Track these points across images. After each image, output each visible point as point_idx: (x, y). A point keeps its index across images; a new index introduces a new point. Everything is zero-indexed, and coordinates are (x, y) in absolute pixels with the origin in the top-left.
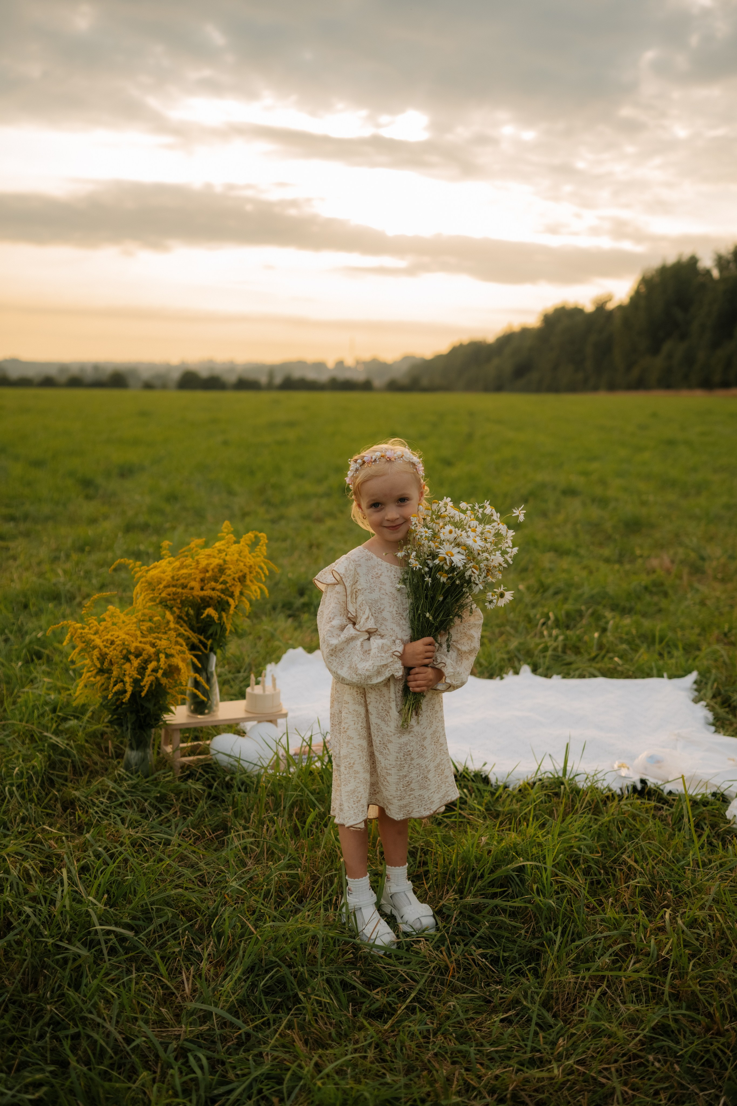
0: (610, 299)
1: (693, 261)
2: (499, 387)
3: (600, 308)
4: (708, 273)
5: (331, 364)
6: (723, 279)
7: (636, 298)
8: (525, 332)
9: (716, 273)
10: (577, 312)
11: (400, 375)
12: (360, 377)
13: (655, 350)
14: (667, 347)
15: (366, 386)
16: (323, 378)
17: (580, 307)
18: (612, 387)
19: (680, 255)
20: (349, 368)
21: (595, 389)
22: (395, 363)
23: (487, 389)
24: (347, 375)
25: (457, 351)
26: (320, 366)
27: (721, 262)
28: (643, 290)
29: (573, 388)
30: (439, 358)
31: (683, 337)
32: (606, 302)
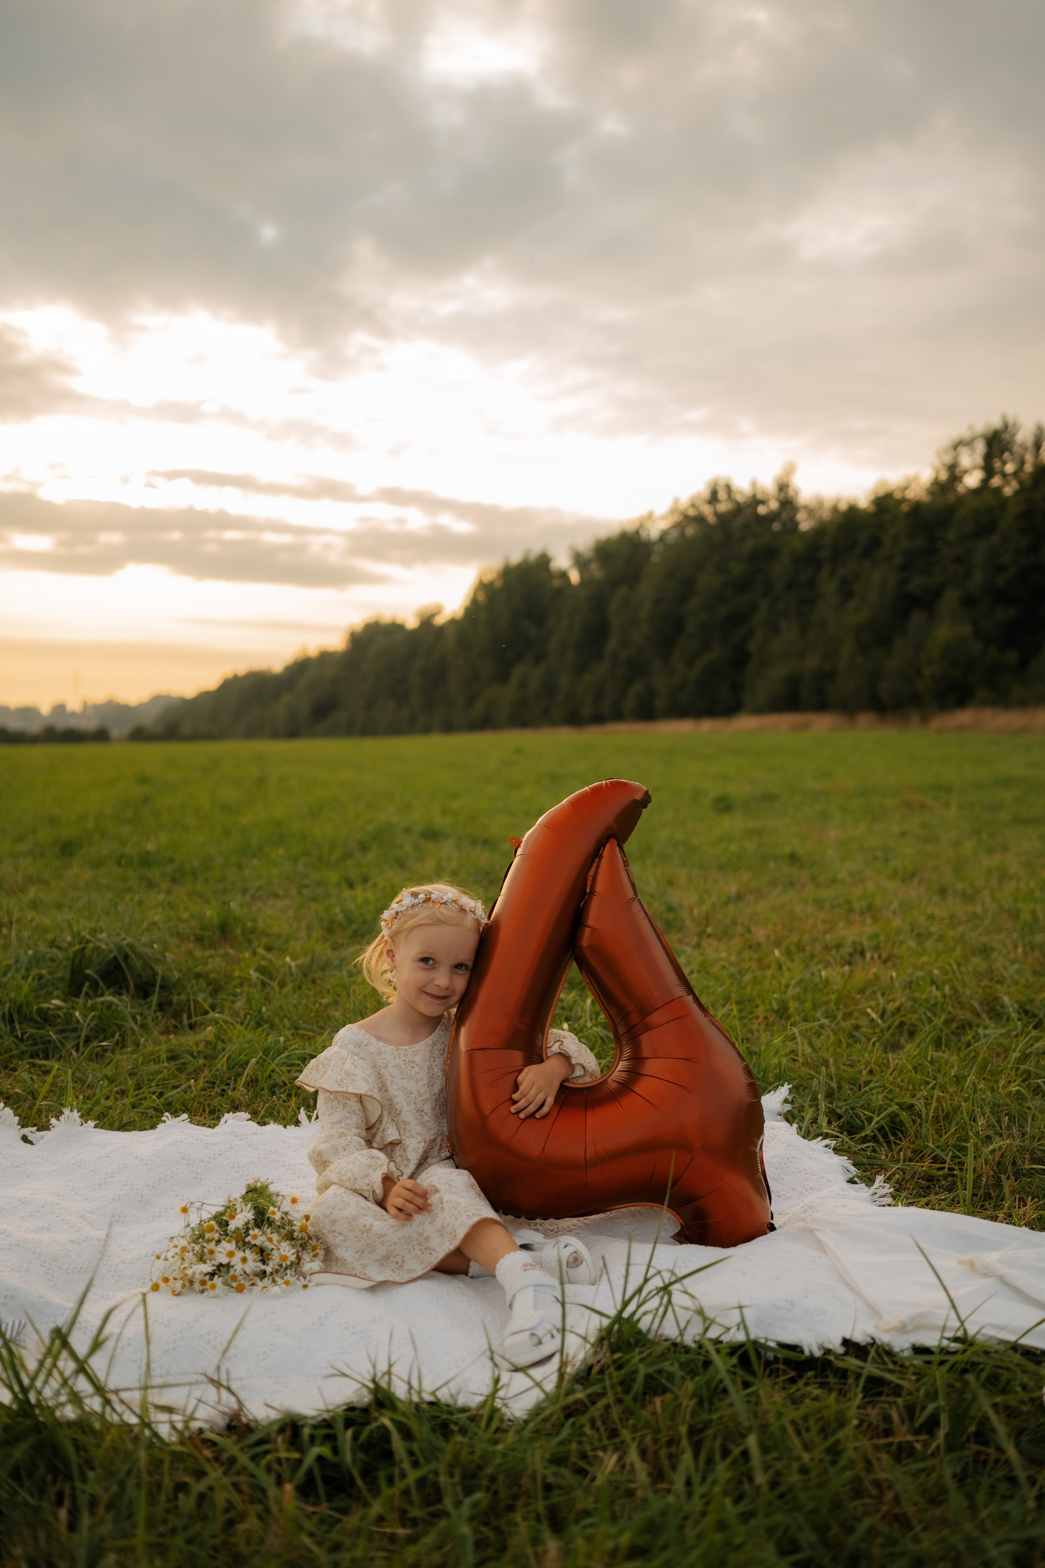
0: (438, 611)
1: (544, 561)
2: (293, 733)
3: (427, 622)
4: (564, 575)
5: (45, 709)
6: (583, 583)
7: (474, 609)
8: (325, 657)
9: (575, 577)
10: (396, 628)
11: (148, 720)
12: (89, 725)
13: (503, 677)
14: (518, 672)
15: (101, 736)
16: (35, 728)
17: (399, 622)
18: (449, 727)
19: (528, 552)
20: (73, 714)
21: (427, 730)
22: (141, 706)
23: (275, 735)
24: (72, 723)
25: (230, 686)
26: (29, 712)
27: (580, 561)
28: (482, 598)
29: (395, 730)
30: (205, 696)
31: (539, 658)
32: (433, 616)
